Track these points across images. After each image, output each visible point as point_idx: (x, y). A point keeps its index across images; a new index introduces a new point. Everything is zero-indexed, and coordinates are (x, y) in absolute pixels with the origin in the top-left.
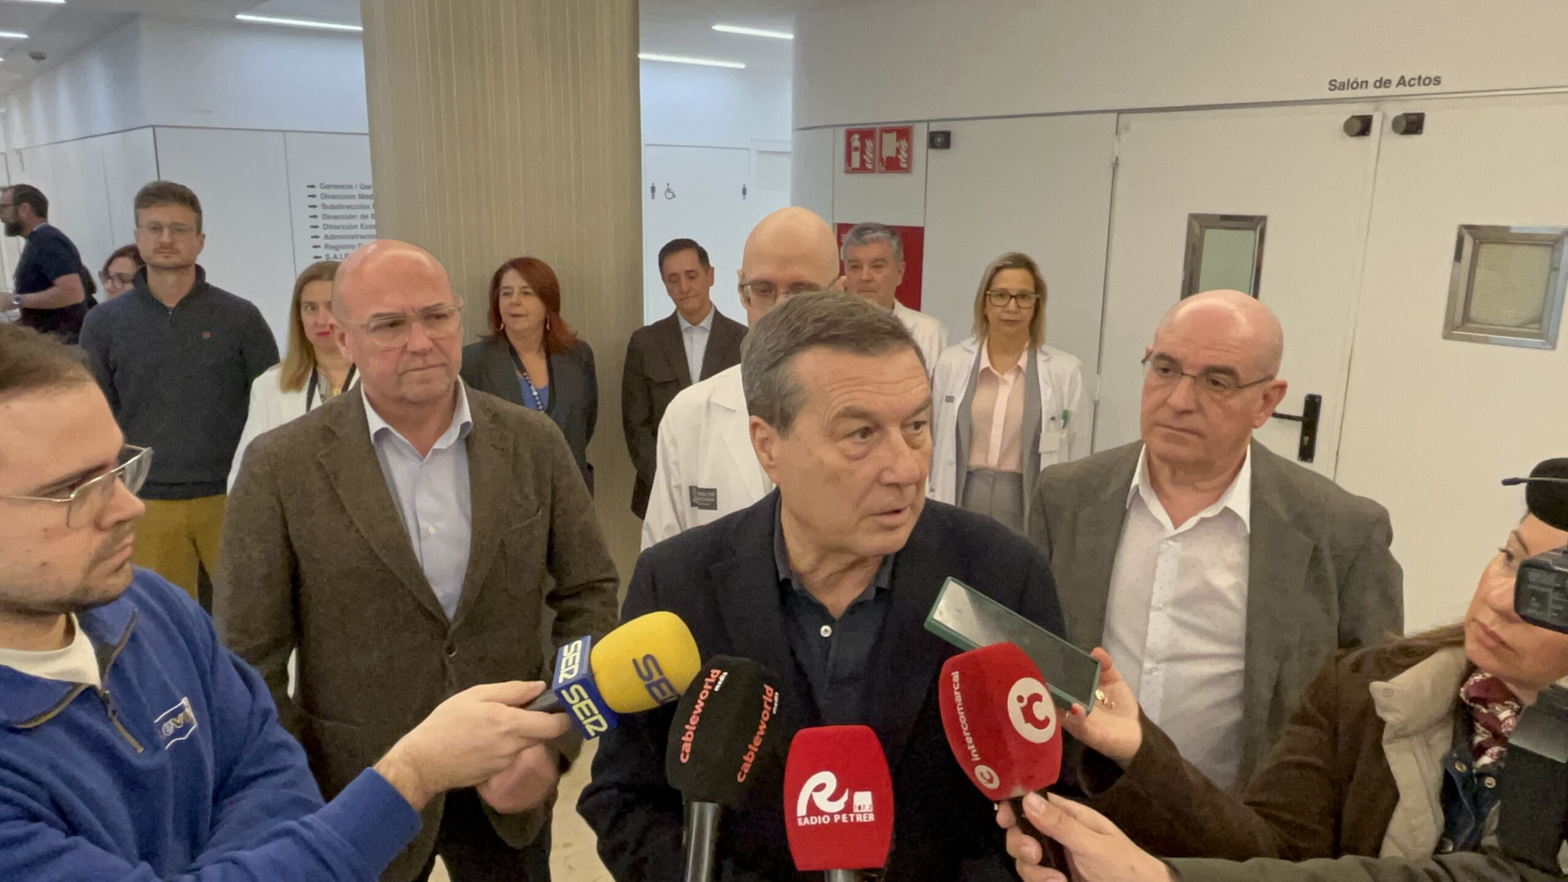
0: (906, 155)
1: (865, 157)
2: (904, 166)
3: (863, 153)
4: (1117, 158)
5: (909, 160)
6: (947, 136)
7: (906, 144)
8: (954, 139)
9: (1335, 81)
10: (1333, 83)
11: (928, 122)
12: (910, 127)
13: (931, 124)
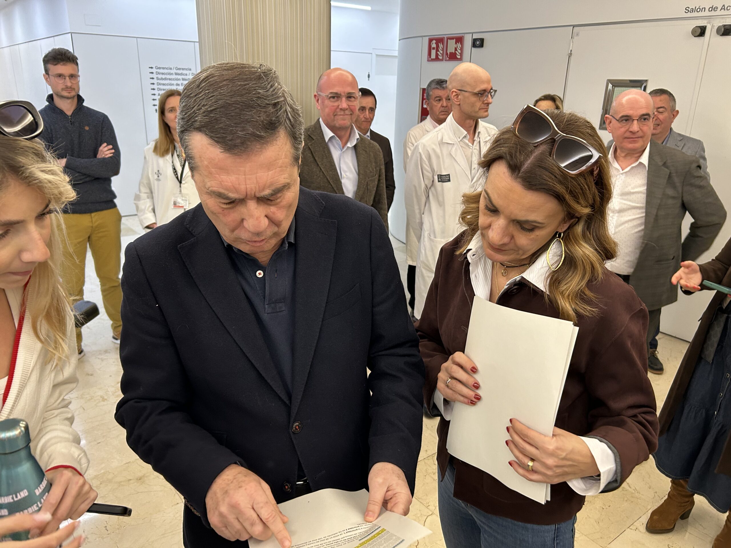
0: (460, 51)
2: (459, 57)
3: (437, 50)
5: (461, 54)
6: (482, 40)
7: (460, 46)
8: (485, 42)
10: (687, 9)
11: (472, 33)
12: (463, 36)
13: (474, 35)
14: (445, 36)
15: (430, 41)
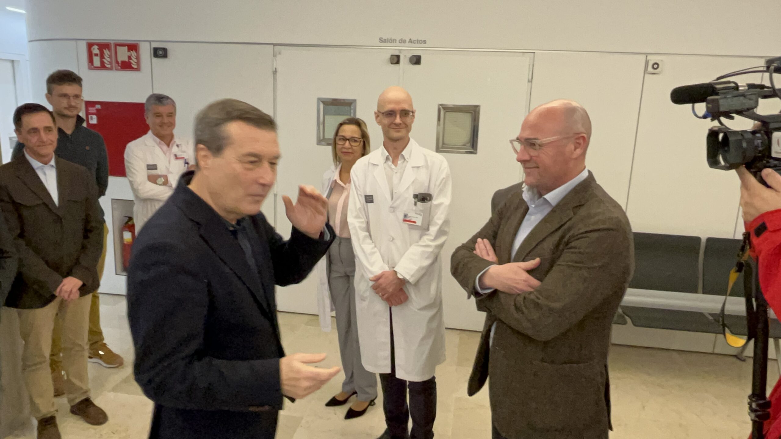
0: (136, 61)
1: (104, 60)
2: (135, 67)
3: (102, 56)
4: (276, 68)
5: (138, 63)
6: (165, 50)
7: (136, 54)
8: (170, 53)
9: (382, 38)
10: (381, 39)
11: (150, 42)
12: (138, 44)
13: (152, 43)
14: (112, 42)
15: (90, 46)
